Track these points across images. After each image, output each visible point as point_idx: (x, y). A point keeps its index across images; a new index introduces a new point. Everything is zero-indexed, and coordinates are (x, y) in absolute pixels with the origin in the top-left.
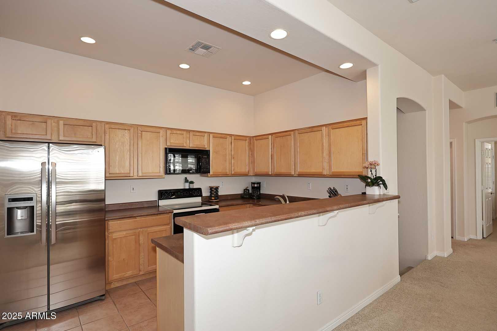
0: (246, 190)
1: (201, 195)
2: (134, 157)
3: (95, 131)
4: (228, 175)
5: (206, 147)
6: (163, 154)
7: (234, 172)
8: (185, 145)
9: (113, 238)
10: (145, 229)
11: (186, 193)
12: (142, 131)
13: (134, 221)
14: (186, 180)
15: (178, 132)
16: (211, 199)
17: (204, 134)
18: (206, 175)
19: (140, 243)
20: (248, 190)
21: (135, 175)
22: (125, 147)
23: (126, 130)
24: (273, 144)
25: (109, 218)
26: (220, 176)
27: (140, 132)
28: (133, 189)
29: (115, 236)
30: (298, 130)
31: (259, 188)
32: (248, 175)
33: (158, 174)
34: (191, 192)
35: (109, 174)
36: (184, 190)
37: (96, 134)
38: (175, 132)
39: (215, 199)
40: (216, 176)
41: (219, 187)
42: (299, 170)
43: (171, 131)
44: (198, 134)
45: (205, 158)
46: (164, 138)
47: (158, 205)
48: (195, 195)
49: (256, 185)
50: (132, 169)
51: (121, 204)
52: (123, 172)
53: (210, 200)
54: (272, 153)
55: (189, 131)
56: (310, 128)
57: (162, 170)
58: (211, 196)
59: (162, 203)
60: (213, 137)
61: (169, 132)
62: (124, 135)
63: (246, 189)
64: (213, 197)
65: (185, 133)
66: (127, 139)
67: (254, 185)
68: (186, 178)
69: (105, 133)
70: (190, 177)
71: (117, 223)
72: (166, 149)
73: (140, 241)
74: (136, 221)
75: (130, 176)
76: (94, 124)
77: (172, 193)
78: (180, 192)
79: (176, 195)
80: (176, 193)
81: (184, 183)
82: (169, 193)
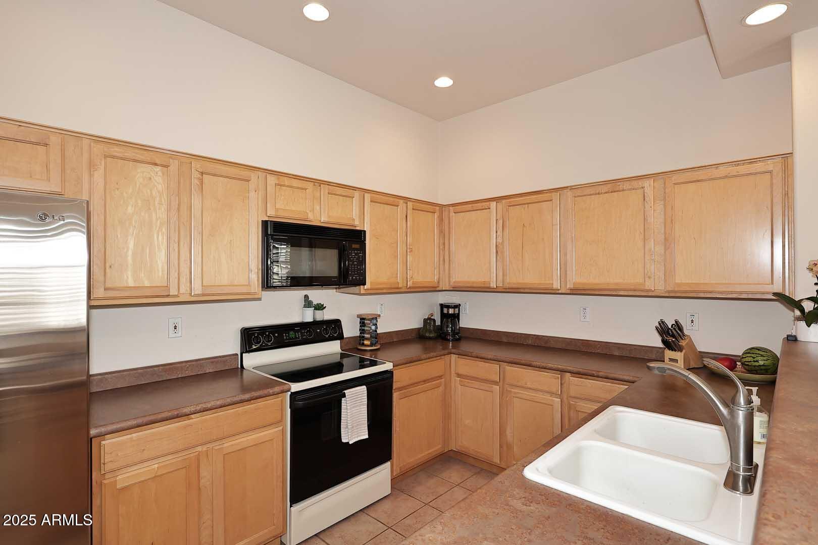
0: (428, 321)
1: (340, 337)
2: (182, 244)
3: (59, 161)
4: (401, 288)
5: (357, 223)
6: (258, 236)
7: (411, 284)
8: (311, 216)
9: (118, 487)
10: (216, 446)
11: (307, 332)
12: (202, 173)
13: (185, 427)
14: (308, 303)
15: (295, 183)
16: (363, 344)
17: (354, 193)
18: (355, 289)
19: (201, 485)
20: (434, 320)
21: (182, 291)
22: (154, 215)
23: (156, 164)
24: (501, 222)
25: (103, 430)
26: (385, 291)
27: (196, 175)
28: (175, 328)
29: (123, 479)
30: (571, 188)
31: (456, 317)
32: (438, 289)
33: (244, 290)
34: (319, 330)
35: (105, 289)
36: (303, 325)
37: (63, 170)
38: (286, 181)
39: (371, 343)
40: (377, 292)
41: (379, 316)
42: (575, 279)
43: (278, 178)
44: (340, 191)
45: (357, 249)
46: (260, 193)
47: (239, 367)
48: (327, 336)
49: (451, 311)
50: (174, 275)
51: (139, 371)
52: (147, 284)
53: (360, 348)
54: (500, 240)
55: (319, 183)
56: (606, 183)
57: (255, 278)
58: (362, 338)
59: (252, 360)
60: (371, 202)
61: (272, 180)
62: (150, 178)
63: (429, 319)
64: (367, 339)
65: (310, 185)
66: (159, 192)
67: (448, 310)
68: (306, 297)
69: (92, 166)
70: (317, 295)
71: (131, 438)
72: (265, 224)
73: (202, 481)
74: (191, 425)
75: (168, 296)
76: (54, 140)
77: (276, 335)
78: (293, 330)
79: (285, 337)
80: (286, 334)
81: (303, 310)
82: (269, 335)
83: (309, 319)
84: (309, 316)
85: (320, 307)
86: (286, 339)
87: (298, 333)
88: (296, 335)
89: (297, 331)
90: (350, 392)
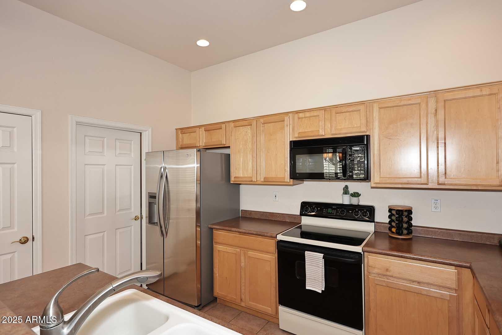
1: (373, 220)
9: (217, 249)
11: (341, 211)
15: (311, 114)
17: (360, 107)
21: (258, 179)
23: (248, 125)
28: (276, 196)
33: (282, 180)
34: (351, 212)
35: (235, 178)
38: (306, 114)
44: (345, 109)
60: (380, 108)
61: (297, 117)
62: (246, 132)
64: (394, 227)
66: (249, 136)
68: (346, 187)
72: (291, 142)
75: (252, 181)
77: (319, 209)
78: (331, 208)
79: (324, 211)
80: (326, 209)
81: (343, 196)
82: (314, 208)
83: (346, 202)
84: (346, 200)
85: (356, 195)
86: (325, 213)
87: (334, 210)
88: (332, 211)
89: (334, 209)
90: (310, 254)
